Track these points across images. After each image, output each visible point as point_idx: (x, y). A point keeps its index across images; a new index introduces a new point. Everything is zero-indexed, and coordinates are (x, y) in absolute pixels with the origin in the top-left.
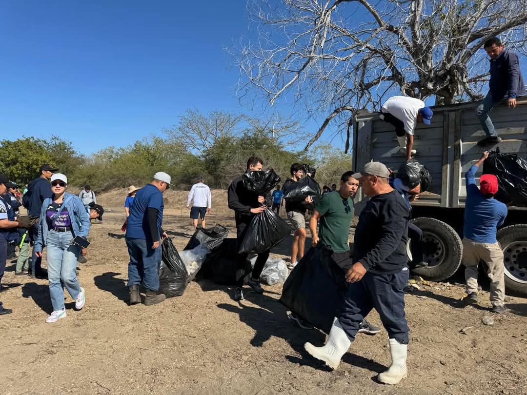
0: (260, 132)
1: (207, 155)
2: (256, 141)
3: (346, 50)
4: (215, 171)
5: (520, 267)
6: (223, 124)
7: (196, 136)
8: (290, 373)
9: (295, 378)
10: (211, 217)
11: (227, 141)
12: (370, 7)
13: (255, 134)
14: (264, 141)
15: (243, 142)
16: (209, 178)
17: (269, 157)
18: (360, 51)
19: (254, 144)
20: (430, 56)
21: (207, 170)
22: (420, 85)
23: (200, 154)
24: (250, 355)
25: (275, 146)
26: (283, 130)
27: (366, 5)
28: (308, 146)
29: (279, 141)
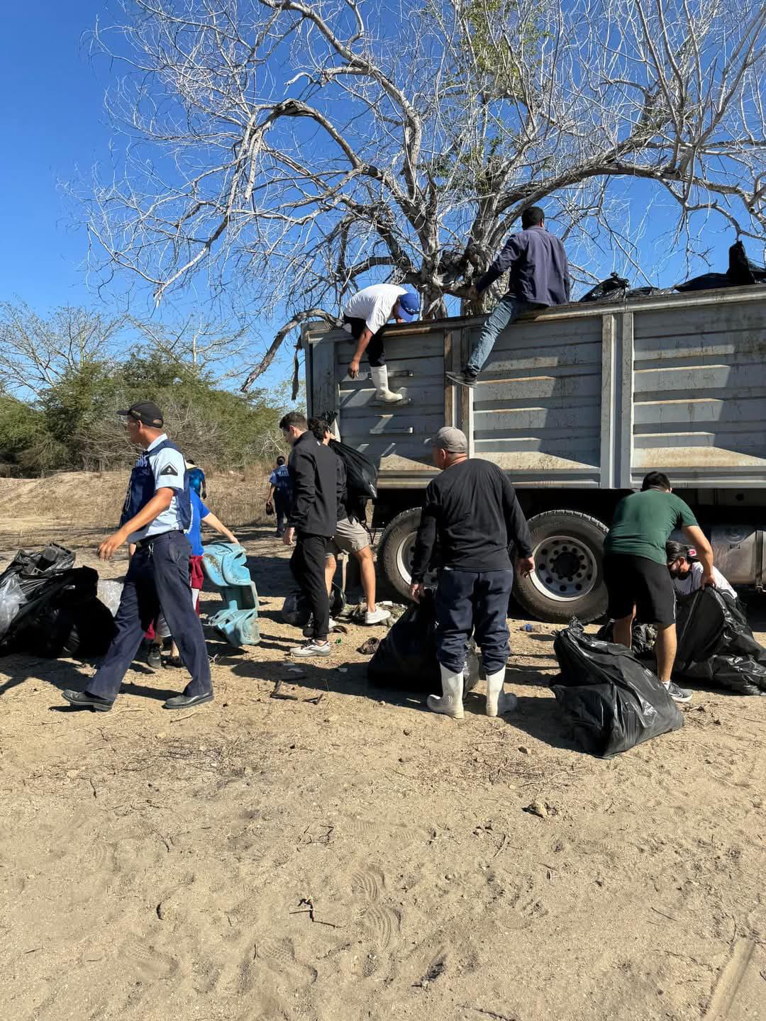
0: (165, 351)
1: (50, 401)
2: (158, 371)
3: (296, 207)
4: (70, 433)
5: (560, 578)
6: (84, 335)
7: (22, 358)
8: (150, 785)
9: (158, 790)
10: (58, 530)
11: (91, 370)
12: (334, 130)
13: (153, 356)
14: (173, 372)
15: (131, 372)
16: (57, 448)
17: (186, 402)
18: (331, 207)
19: (153, 377)
20: (432, 228)
21: (51, 431)
22: (420, 279)
23: (33, 397)
24: (84, 768)
25: (199, 381)
26: (215, 347)
27: (326, 126)
28: (247, 383)
29: (205, 370)
